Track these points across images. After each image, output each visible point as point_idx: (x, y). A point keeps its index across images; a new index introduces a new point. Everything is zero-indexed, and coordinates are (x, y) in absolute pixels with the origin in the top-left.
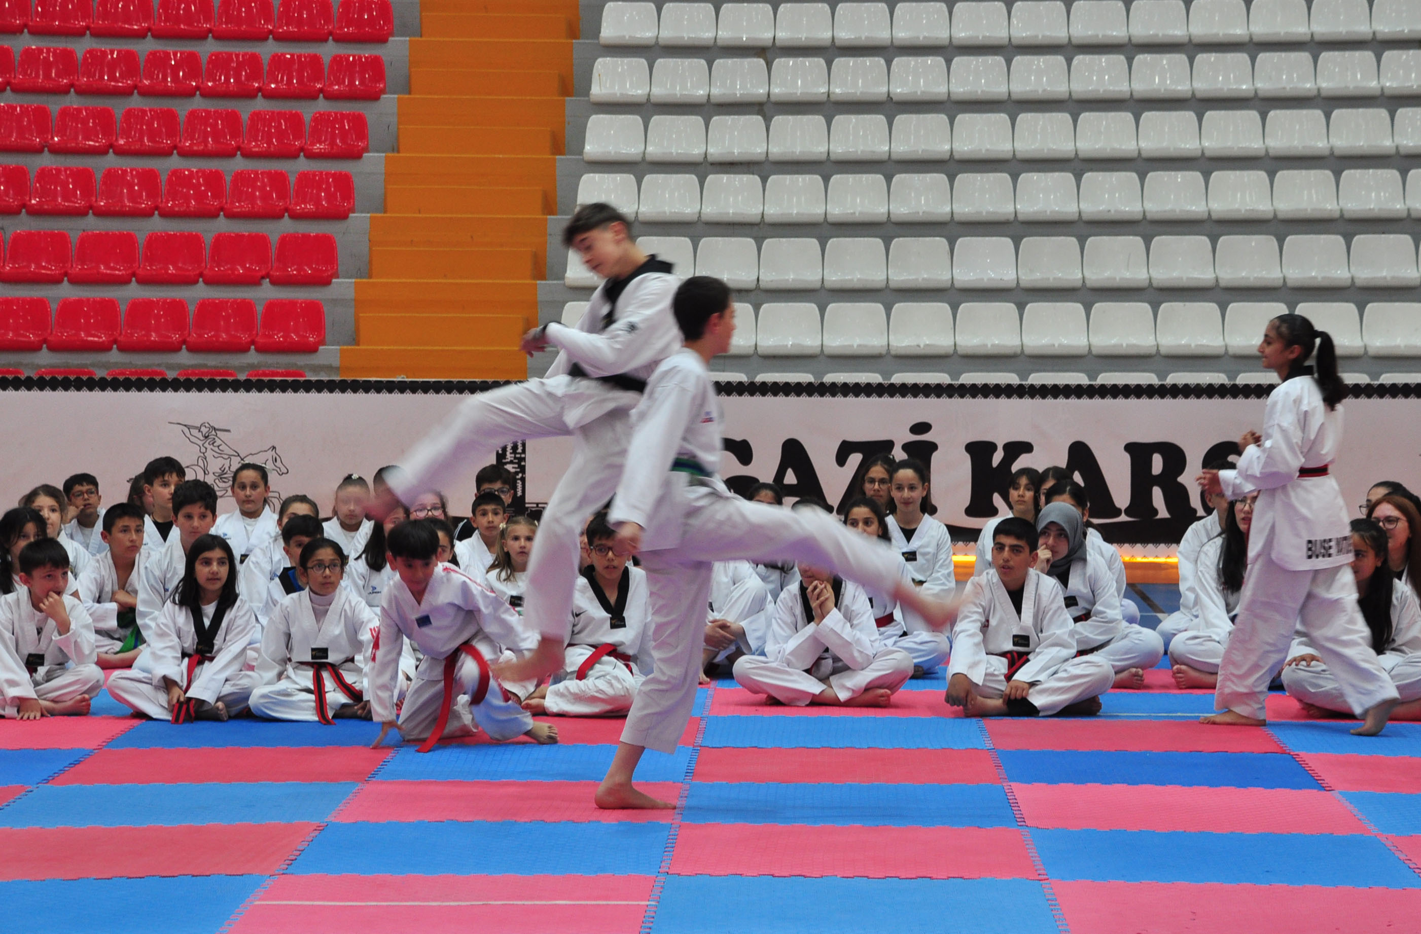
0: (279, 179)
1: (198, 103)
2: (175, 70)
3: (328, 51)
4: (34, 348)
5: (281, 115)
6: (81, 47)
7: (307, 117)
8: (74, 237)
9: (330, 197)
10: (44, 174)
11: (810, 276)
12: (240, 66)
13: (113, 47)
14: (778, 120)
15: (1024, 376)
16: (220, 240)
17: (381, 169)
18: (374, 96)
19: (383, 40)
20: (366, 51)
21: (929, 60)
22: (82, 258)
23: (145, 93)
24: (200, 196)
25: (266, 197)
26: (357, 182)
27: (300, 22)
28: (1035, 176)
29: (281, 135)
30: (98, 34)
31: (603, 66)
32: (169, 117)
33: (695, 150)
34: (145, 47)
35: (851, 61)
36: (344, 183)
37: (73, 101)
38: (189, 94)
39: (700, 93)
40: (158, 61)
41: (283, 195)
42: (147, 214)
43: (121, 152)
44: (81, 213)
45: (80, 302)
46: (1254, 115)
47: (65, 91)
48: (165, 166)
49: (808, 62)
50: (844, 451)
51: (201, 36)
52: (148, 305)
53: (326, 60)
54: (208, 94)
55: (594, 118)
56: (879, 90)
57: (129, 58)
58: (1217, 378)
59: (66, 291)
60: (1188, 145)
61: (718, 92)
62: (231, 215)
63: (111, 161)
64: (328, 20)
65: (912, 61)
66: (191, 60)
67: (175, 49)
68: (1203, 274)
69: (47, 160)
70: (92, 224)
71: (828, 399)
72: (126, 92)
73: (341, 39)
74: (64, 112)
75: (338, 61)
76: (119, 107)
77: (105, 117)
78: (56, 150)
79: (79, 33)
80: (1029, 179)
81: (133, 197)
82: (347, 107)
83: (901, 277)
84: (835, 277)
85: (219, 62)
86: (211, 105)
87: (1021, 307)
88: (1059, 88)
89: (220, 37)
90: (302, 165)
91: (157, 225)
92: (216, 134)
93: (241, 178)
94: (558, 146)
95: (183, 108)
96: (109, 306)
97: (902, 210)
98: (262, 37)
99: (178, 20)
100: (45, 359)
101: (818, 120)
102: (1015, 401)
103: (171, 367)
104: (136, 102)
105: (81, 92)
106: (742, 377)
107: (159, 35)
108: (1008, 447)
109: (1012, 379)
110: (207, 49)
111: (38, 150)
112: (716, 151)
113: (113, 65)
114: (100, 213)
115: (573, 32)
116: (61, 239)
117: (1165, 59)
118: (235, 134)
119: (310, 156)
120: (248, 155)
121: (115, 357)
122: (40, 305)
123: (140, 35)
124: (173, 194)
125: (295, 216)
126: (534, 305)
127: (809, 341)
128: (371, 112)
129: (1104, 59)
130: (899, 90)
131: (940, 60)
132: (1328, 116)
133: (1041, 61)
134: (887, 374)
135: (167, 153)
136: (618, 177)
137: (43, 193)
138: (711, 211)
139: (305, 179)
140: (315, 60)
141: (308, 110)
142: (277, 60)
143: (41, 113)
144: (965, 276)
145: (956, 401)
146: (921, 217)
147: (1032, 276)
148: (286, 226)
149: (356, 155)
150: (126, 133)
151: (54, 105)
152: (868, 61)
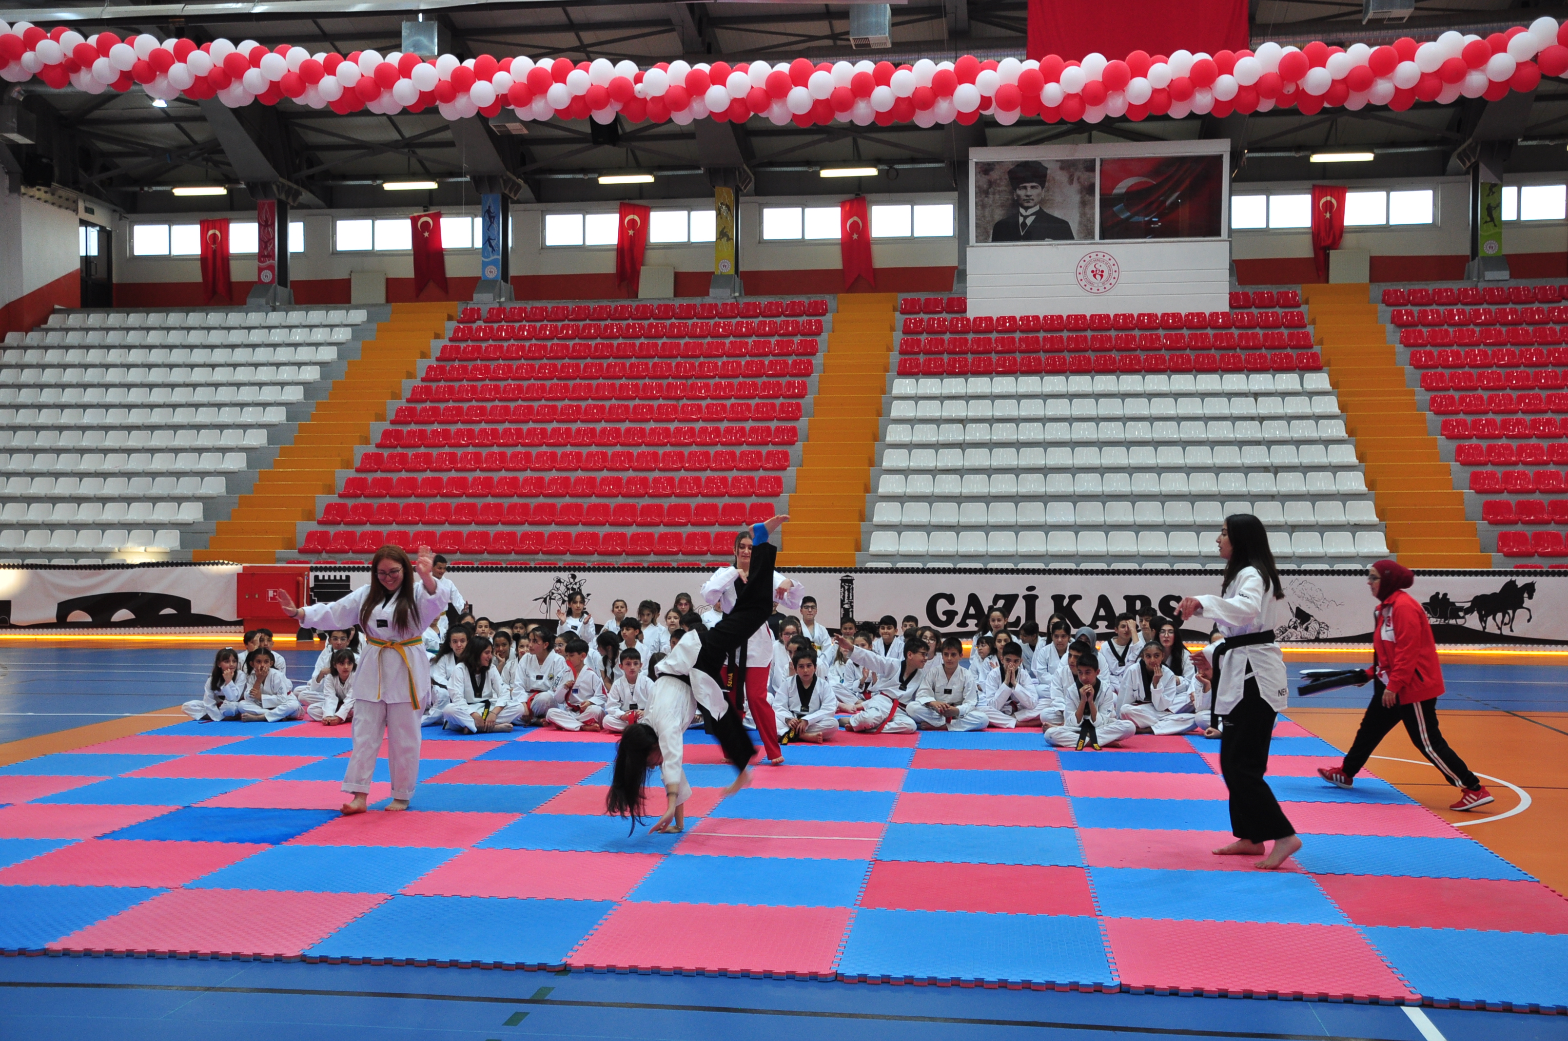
0: (751, 480)
1: (719, 448)
2: (710, 434)
3: (773, 425)
4: (648, 554)
5: (753, 452)
6: (672, 426)
7: (764, 453)
8: (666, 506)
9: (772, 487)
10: (655, 480)
11: (982, 519)
12: (737, 432)
13: (685, 426)
14: (968, 451)
15: (1078, 565)
16: (725, 506)
17: (794, 474)
18: (792, 443)
19: (797, 419)
20: (789, 424)
21: (1035, 424)
22: (669, 515)
23: (697, 444)
24: (718, 488)
25: (745, 487)
26: (784, 480)
27: (763, 412)
28: (1083, 475)
29: (752, 460)
30: (680, 421)
31: (891, 428)
32: (707, 454)
33: (931, 464)
34: (698, 425)
35: (1001, 425)
36: (778, 481)
37: (668, 449)
38: (716, 444)
39: (934, 439)
40: (703, 430)
41: (752, 486)
42: (696, 495)
43: (686, 469)
44: (669, 496)
45: (666, 534)
46: (1180, 448)
47: (665, 445)
48: (704, 475)
49: (982, 425)
50: (997, 598)
51: (722, 420)
52: (695, 534)
53: (773, 428)
54: (723, 444)
55: (887, 451)
56: (1013, 437)
57: (692, 430)
58: (1165, 566)
59: (662, 529)
60: (1151, 461)
61: (942, 439)
62: (730, 495)
63: (683, 473)
64: (775, 411)
65: (1028, 425)
66: (717, 430)
67: (710, 425)
68: (1158, 519)
69: (657, 474)
70: (674, 500)
71: (989, 575)
72: (690, 444)
73: (779, 419)
74: (665, 454)
75: (777, 428)
76: (686, 450)
77: (681, 454)
78: (660, 470)
79: (673, 420)
80: (1080, 476)
81: (691, 488)
82: (780, 448)
83: (1022, 520)
84: (993, 520)
85: (728, 430)
86: (724, 449)
87: (1077, 534)
88: (1094, 436)
89: (729, 420)
90: (761, 473)
91: (700, 500)
92: (726, 461)
93: (735, 479)
94: (872, 463)
95: (712, 450)
96: (678, 535)
97: (1023, 490)
98: (747, 419)
99: (712, 413)
100: (652, 558)
101: (986, 451)
102: (1074, 576)
103: (703, 561)
104: (694, 448)
105: (672, 445)
106: (951, 566)
107: (704, 420)
108: (1070, 597)
109: (1073, 566)
110: (724, 425)
111: (653, 470)
112: (940, 465)
113: (685, 433)
114: (677, 496)
115: (879, 414)
116: (660, 507)
117: (1140, 424)
118: (734, 460)
119: (765, 469)
120: (739, 469)
121: (680, 557)
122: (651, 535)
123: (697, 420)
124: (707, 486)
125: (757, 495)
126: (859, 533)
127: (981, 549)
128: (790, 449)
129: (1113, 424)
130: (1022, 438)
131: (1040, 424)
132: (1212, 450)
133: (1085, 425)
134: (1016, 564)
135: (705, 469)
136: (897, 476)
137: (655, 487)
138: (938, 491)
139: (762, 479)
140: (769, 428)
141: (764, 450)
142: (752, 429)
143: (656, 454)
144: (1051, 520)
145: (1047, 576)
146: (1032, 494)
147: (1081, 520)
148: (754, 500)
149: (784, 469)
150: (689, 462)
151: (661, 451)
152: (1008, 425)
